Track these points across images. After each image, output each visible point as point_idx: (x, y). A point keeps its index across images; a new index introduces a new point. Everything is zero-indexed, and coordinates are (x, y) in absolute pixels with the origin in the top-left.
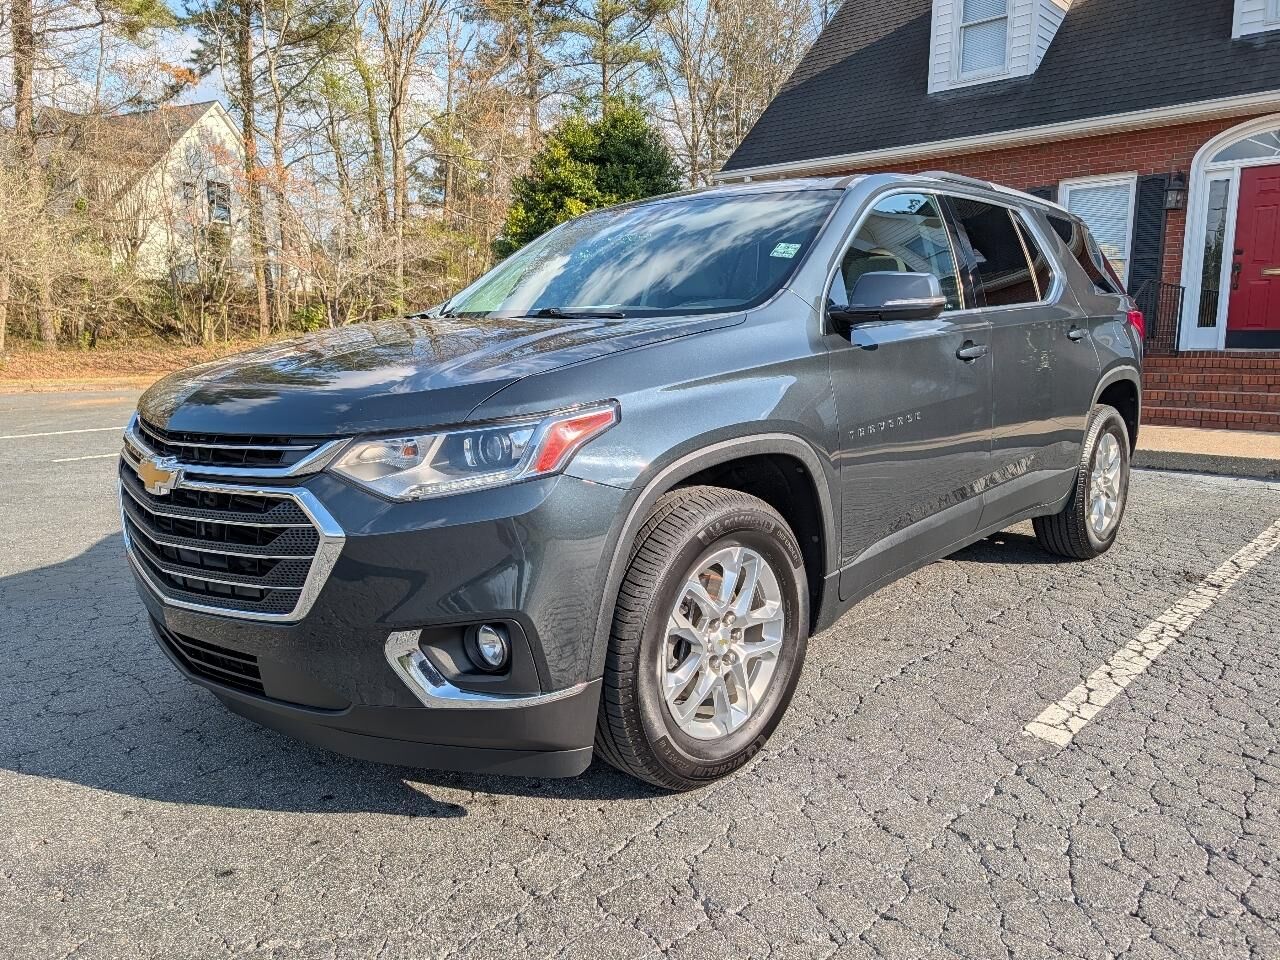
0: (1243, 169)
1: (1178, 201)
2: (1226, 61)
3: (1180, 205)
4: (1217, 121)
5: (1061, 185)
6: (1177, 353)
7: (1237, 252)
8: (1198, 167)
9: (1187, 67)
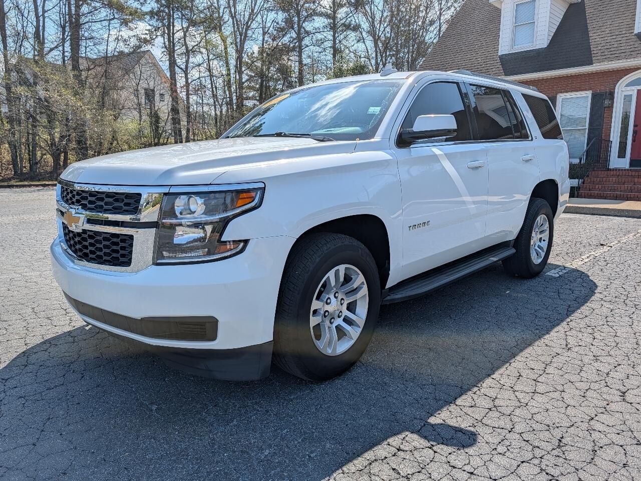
0: (638, 90)
1: (609, 104)
2: (632, 43)
3: (610, 105)
4: (627, 70)
5: (558, 96)
6: (609, 170)
7: (635, 126)
8: (618, 89)
9: (614, 46)
